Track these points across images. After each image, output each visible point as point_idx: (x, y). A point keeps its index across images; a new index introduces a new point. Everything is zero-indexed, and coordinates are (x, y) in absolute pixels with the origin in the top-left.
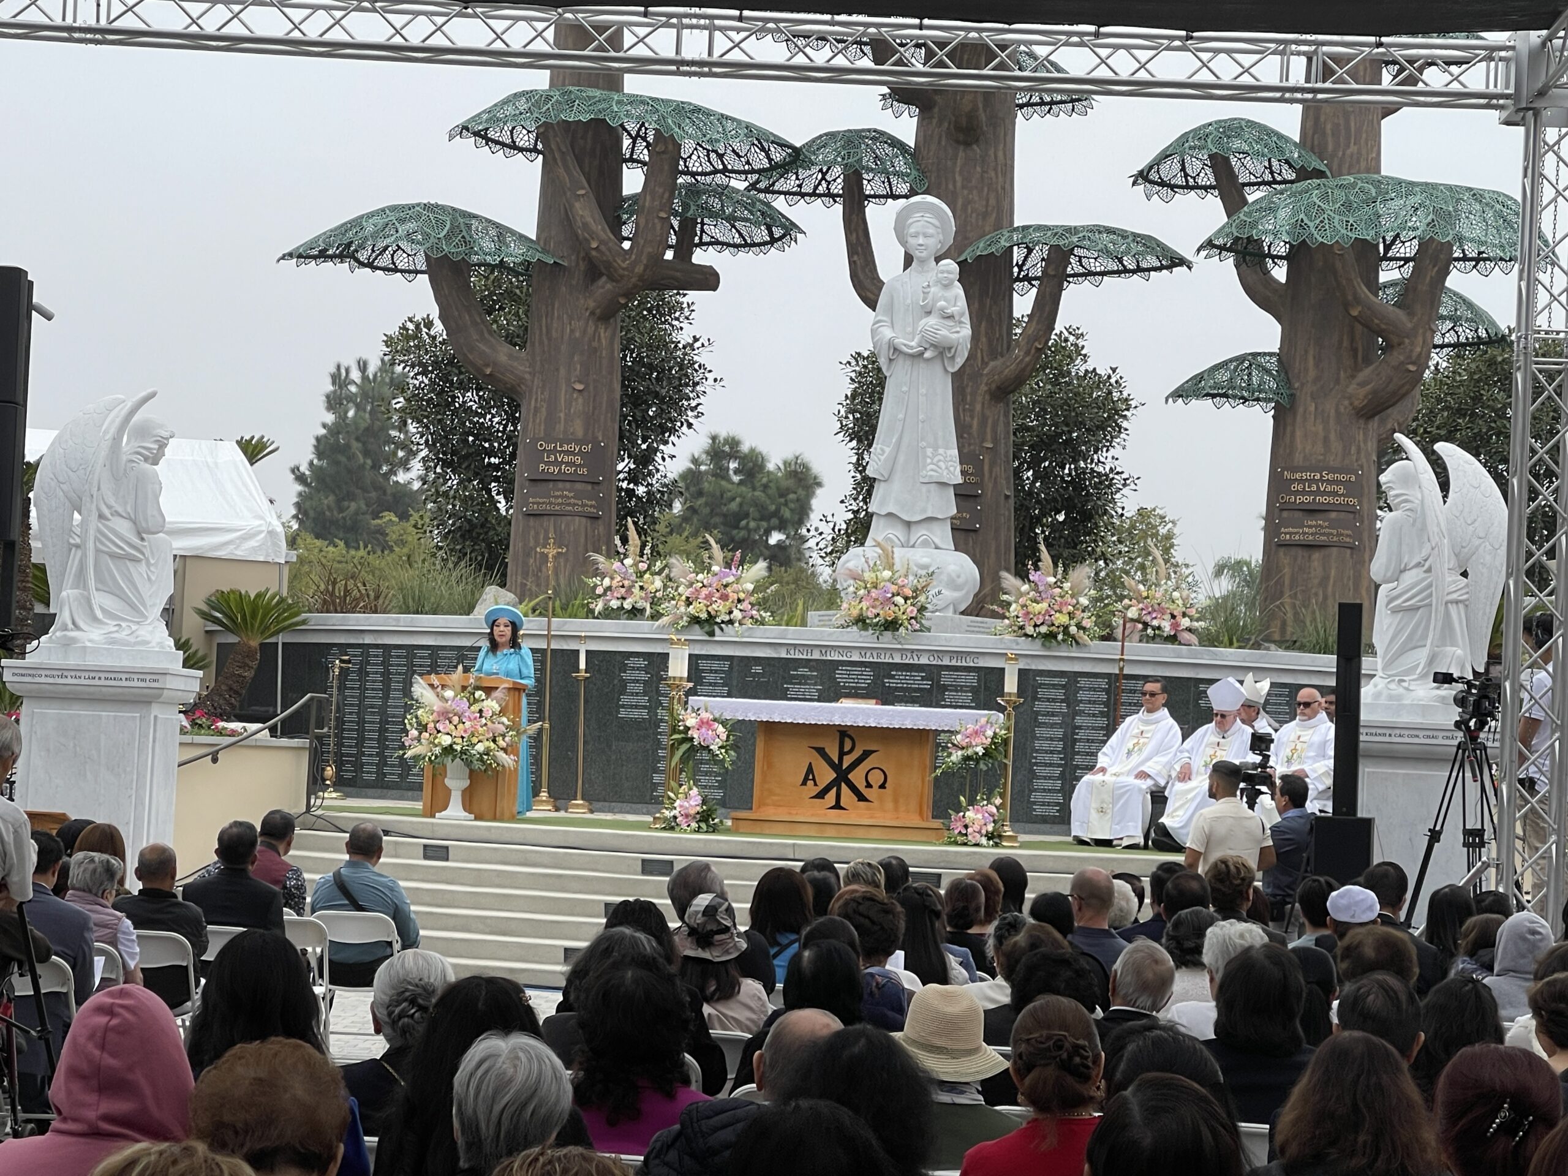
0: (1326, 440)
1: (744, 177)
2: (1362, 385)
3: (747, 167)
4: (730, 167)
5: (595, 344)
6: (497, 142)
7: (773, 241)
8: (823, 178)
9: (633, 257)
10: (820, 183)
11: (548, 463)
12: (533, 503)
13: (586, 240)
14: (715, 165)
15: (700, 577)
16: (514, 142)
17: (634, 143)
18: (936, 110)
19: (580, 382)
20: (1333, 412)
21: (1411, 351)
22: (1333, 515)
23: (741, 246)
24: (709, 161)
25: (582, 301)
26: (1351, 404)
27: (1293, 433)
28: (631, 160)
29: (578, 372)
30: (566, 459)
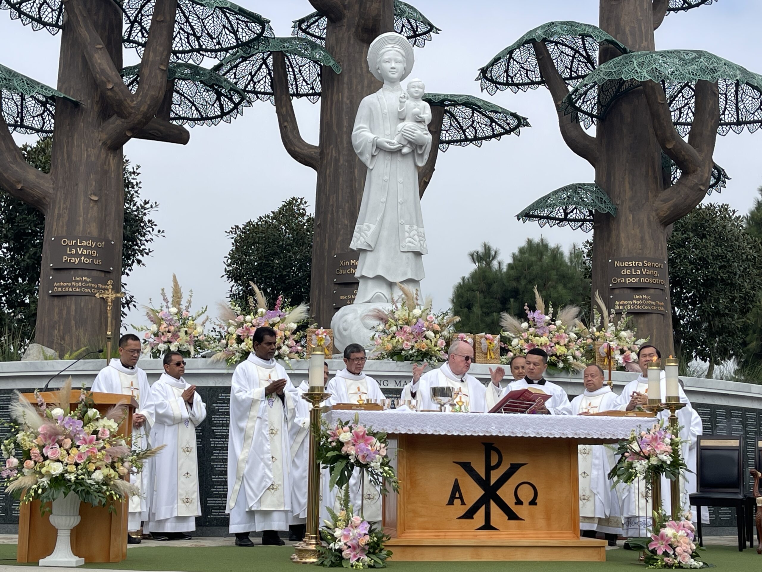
0: (642, 239)
1: (214, 54)
2: (665, 201)
3: (217, 47)
4: (204, 47)
5: (106, 167)
6: (28, 16)
7: (223, 114)
8: (252, 80)
9: (140, 98)
10: (249, 83)
11: (71, 255)
12: (58, 287)
13: (103, 82)
14: (193, 45)
15: (248, 318)
16: (40, 18)
17: (132, 27)
18: (345, 20)
19: (95, 195)
20: (646, 219)
21: (702, 176)
22: (652, 291)
23: (197, 119)
24: (188, 42)
25: (97, 134)
26: (657, 215)
27: (618, 236)
28: (128, 41)
29: (93, 187)
30: (85, 252)
